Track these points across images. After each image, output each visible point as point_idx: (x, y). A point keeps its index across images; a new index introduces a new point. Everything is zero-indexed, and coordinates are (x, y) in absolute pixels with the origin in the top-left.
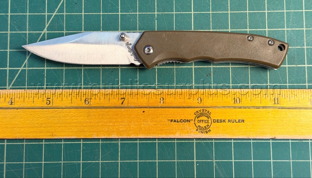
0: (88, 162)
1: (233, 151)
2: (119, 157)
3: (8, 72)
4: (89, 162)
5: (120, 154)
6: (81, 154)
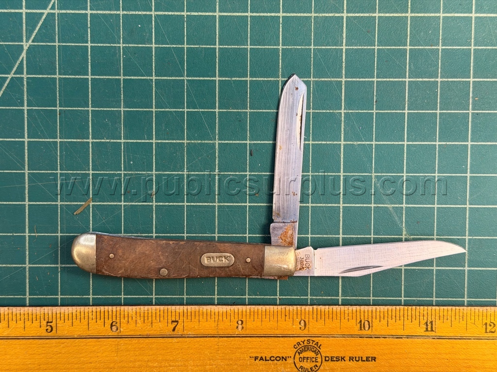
0: (165, 173)
1: (405, 159)
2: (217, 166)
3: (24, 17)
4: (167, 173)
5: (219, 161)
6: (154, 161)
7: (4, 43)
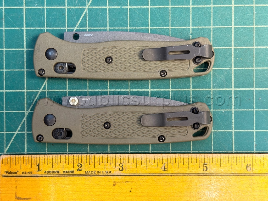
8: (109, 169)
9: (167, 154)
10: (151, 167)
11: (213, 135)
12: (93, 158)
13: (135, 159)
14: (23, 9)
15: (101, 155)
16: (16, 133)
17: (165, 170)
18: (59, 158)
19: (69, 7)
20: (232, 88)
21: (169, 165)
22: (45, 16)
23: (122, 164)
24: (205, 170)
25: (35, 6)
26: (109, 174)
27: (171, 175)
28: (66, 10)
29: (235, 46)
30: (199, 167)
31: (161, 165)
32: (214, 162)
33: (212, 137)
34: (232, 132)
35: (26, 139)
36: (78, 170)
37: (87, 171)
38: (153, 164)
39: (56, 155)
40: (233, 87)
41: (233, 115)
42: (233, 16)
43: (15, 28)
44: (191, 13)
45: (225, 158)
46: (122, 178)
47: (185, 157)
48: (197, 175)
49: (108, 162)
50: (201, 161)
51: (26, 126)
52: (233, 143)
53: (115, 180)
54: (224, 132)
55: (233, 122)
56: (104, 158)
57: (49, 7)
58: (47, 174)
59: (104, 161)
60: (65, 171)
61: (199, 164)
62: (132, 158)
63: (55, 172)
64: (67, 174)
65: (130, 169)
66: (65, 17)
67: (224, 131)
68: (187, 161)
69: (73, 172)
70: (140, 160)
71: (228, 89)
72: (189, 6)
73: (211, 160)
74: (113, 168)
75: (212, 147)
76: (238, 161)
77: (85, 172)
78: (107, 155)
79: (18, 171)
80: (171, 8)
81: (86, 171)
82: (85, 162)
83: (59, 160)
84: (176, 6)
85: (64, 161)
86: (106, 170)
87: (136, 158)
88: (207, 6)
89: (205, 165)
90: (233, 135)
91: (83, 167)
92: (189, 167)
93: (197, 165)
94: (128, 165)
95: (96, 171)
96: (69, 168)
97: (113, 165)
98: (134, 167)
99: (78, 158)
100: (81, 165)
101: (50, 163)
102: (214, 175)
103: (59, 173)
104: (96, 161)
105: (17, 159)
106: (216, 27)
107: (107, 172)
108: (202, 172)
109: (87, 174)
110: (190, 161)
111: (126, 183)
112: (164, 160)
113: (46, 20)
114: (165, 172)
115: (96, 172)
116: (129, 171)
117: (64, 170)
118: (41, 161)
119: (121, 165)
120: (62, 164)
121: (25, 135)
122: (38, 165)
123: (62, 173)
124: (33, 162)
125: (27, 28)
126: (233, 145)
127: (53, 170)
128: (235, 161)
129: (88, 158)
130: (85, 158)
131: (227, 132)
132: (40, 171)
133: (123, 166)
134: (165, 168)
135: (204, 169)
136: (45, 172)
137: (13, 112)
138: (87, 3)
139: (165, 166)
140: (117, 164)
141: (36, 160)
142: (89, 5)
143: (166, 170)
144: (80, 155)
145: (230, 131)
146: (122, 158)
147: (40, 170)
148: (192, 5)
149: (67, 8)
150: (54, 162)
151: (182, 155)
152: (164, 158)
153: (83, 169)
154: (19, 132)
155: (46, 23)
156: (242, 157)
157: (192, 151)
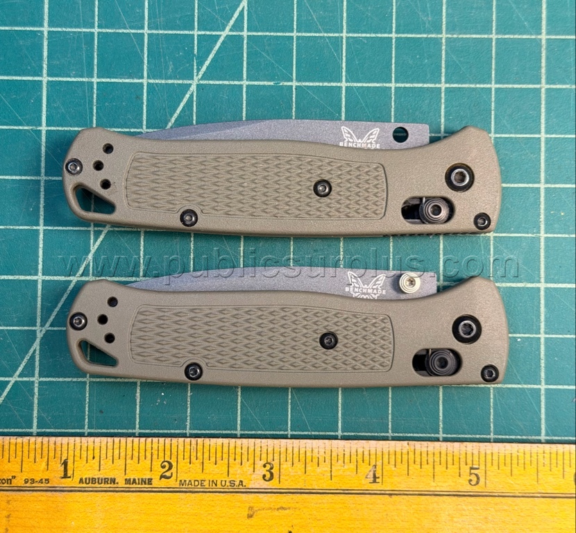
7: (6, 328)
8: (238, 476)
9: (381, 442)
10: (341, 472)
11: (494, 395)
12: (200, 447)
13: (302, 451)
14: (41, 81)
15: (220, 441)
16: (12, 380)
17: (374, 481)
18: (116, 446)
19: (151, 81)
20: (539, 282)
21: (386, 468)
22: (95, 100)
23: (270, 464)
24: (473, 483)
25: (70, 77)
26: (238, 488)
27: (390, 495)
28: (145, 88)
29: (547, 182)
30: (460, 476)
31: (366, 469)
32: (495, 463)
33: (492, 400)
34: (540, 389)
35: (36, 396)
36: (162, 477)
37: (185, 481)
38: (346, 467)
39: (110, 440)
40: (543, 280)
41: (543, 348)
42: (543, 110)
43: (21, 128)
44: (443, 101)
45: (522, 455)
46: (270, 500)
47: (426, 449)
48: (454, 495)
49: (235, 459)
50: (463, 460)
51: (37, 363)
52: (543, 416)
53: (252, 505)
54: (520, 388)
55: (543, 365)
56: (226, 449)
57: (104, 80)
58: (84, 485)
59: (225, 456)
60: (130, 480)
61: (458, 467)
62: (296, 450)
63: (106, 481)
64: (134, 485)
65: (290, 476)
66: (143, 103)
67: (520, 386)
68: (431, 460)
69: (150, 481)
70: (315, 455)
71: (530, 285)
72: (438, 86)
73: (489, 457)
74: (249, 473)
75: (492, 425)
76: (554, 461)
77: (178, 482)
78: (234, 440)
79: (14, 477)
80: (396, 88)
81: (181, 481)
82: (181, 457)
83: (116, 452)
84: (408, 85)
85: (129, 453)
86: (231, 478)
87: (304, 449)
88: (482, 86)
89: (472, 471)
90: (543, 398)
91: (174, 470)
92: (434, 475)
93: (453, 469)
94: (286, 466)
95: (207, 479)
96: (139, 470)
97: (247, 467)
98: (299, 473)
99: (161, 448)
100: (170, 463)
101: (94, 458)
102: (496, 496)
103: (114, 483)
104: (206, 455)
105: (13, 447)
106: (503, 136)
107: (232, 483)
108: (468, 488)
109: (185, 488)
110: (437, 459)
111: (280, 510)
112: (373, 457)
113: (95, 111)
114: (374, 486)
115: (206, 483)
116: (286, 483)
117: (126, 477)
118: (71, 453)
119: (268, 467)
120: (122, 462)
121: (34, 385)
122: (65, 464)
123: (121, 483)
124: (52, 454)
125: (49, 128)
126: (543, 421)
127: (101, 476)
128: (547, 462)
129: (188, 447)
130: (181, 448)
131: (527, 389)
132: (70, 477)
133: (272, 468)
134: (375, 477)
135: (470, 481)
136: (81, 480)
137: (7, 330)
138: (195, 71)
139: (375, 471)
140: (259, 464)
141: (59, 449)
142: (200, 76)
143: (377, 480)
144: (168, 440)
145: (535, 386)
146: (270, 450)
147: (69, 475)
148: (446, 83)
149: (148, 84)
150: (103, 456)
151: (418, 444)
152: (373, 452)
153: (174, 475)
154: (21, 379)
155: (95, 118)
156: (563, 453)
157: (441, 435)
